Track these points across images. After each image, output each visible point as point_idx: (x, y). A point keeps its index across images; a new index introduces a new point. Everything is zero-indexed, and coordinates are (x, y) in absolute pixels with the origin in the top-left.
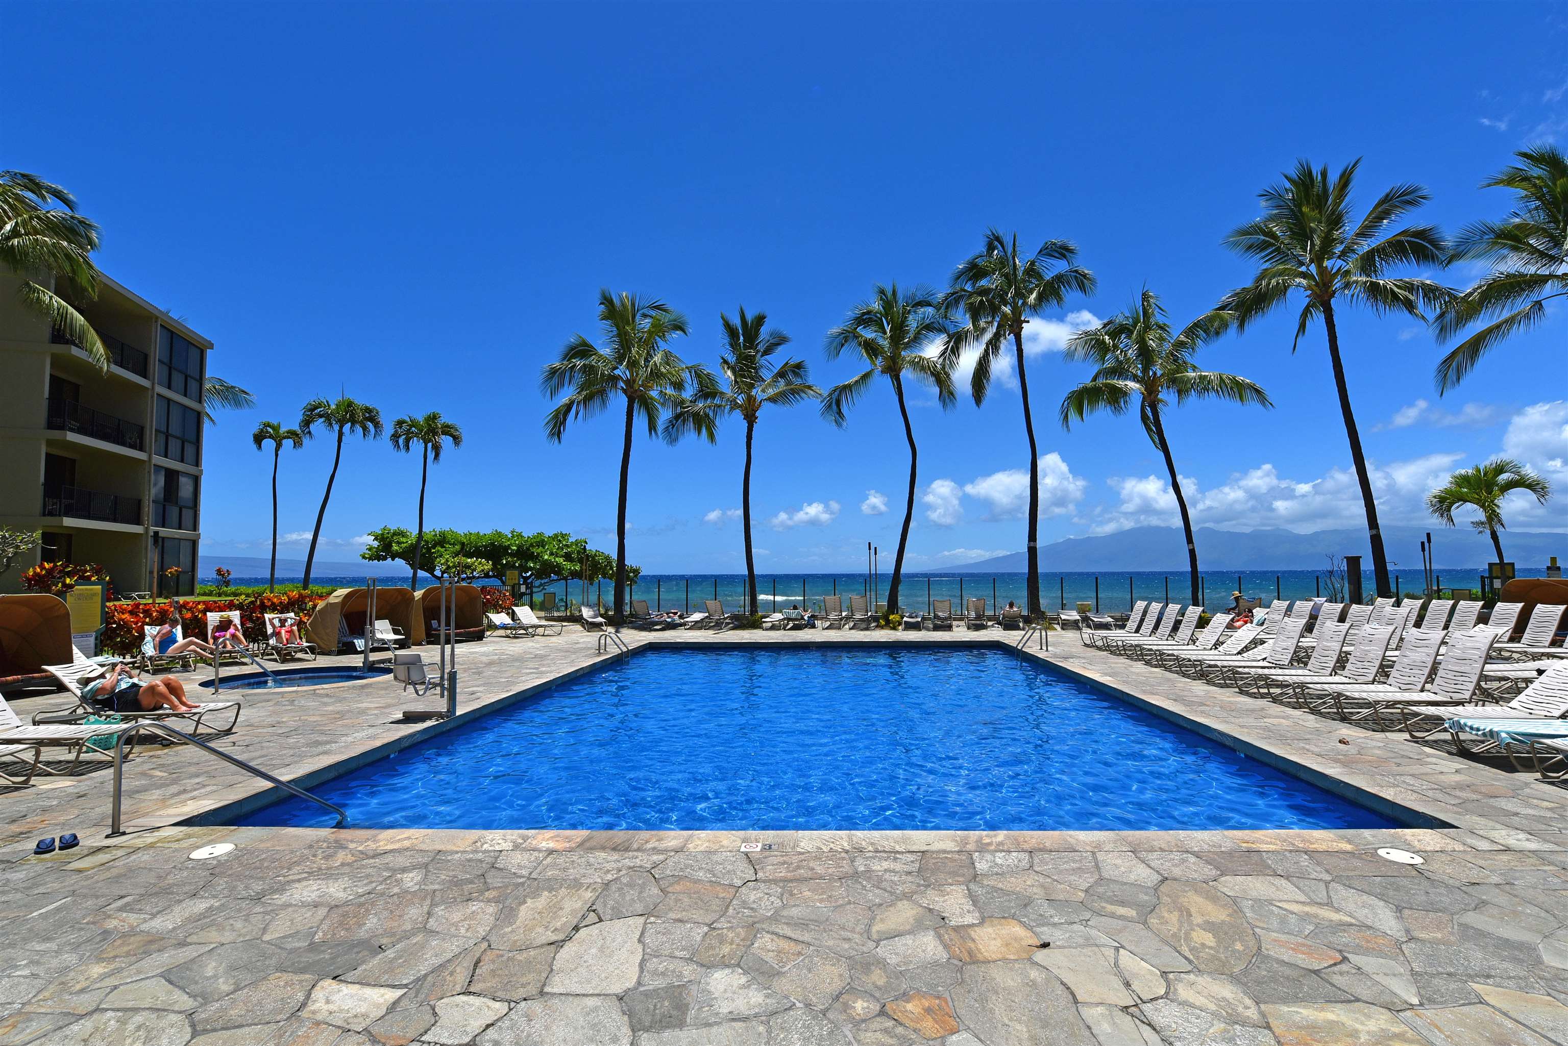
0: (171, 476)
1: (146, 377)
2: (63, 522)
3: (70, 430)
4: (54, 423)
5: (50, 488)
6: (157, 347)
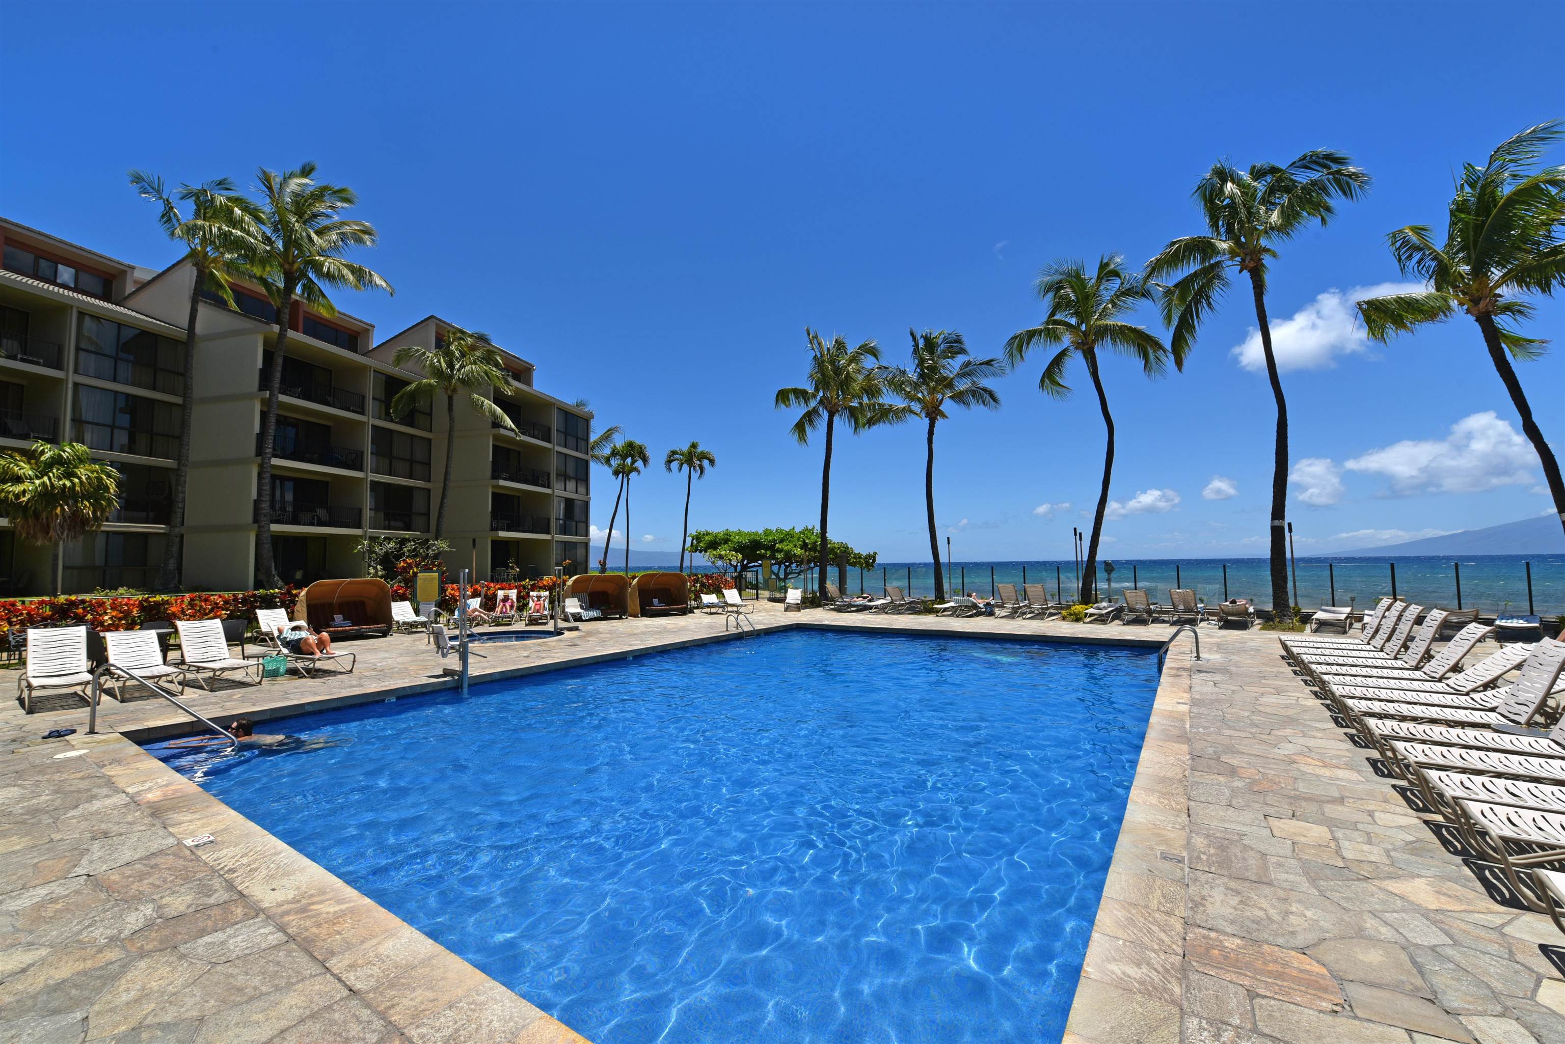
0: (569, 503)
1: (549, 442)
2: (503, 534)
3: (505, 479)
4: (495, 476)
5: (495, 514)
6: (556, 422)
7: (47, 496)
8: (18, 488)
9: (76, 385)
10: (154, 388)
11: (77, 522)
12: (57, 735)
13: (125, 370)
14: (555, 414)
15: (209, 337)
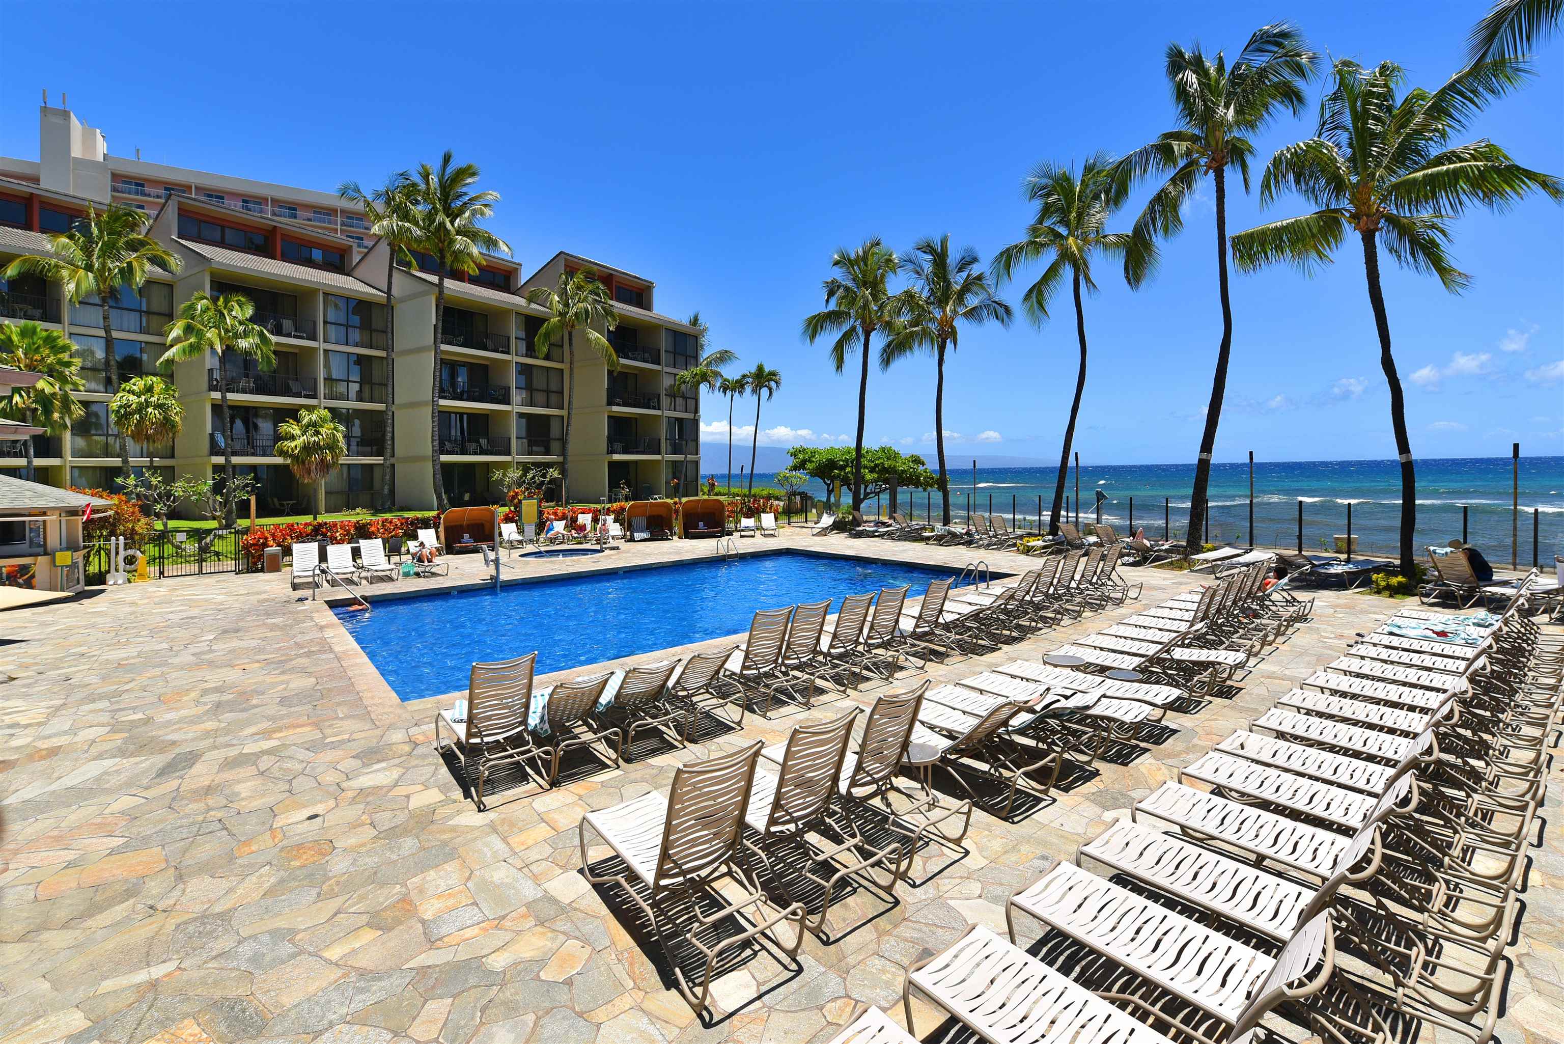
0: (678, 422)
1: (659, 364)
2: (616, 457)
3: (618, 405)
4: (610, 403)
5: (610, 440)
6: (664, 343)
7: (308, 449)
8: (293, 444)
9: (325, 351)
10: (371, 347)
11: (324, 467)
12: (300, 600)
13: (355, 335)
14: (663, 334)
15: (403, 300)
